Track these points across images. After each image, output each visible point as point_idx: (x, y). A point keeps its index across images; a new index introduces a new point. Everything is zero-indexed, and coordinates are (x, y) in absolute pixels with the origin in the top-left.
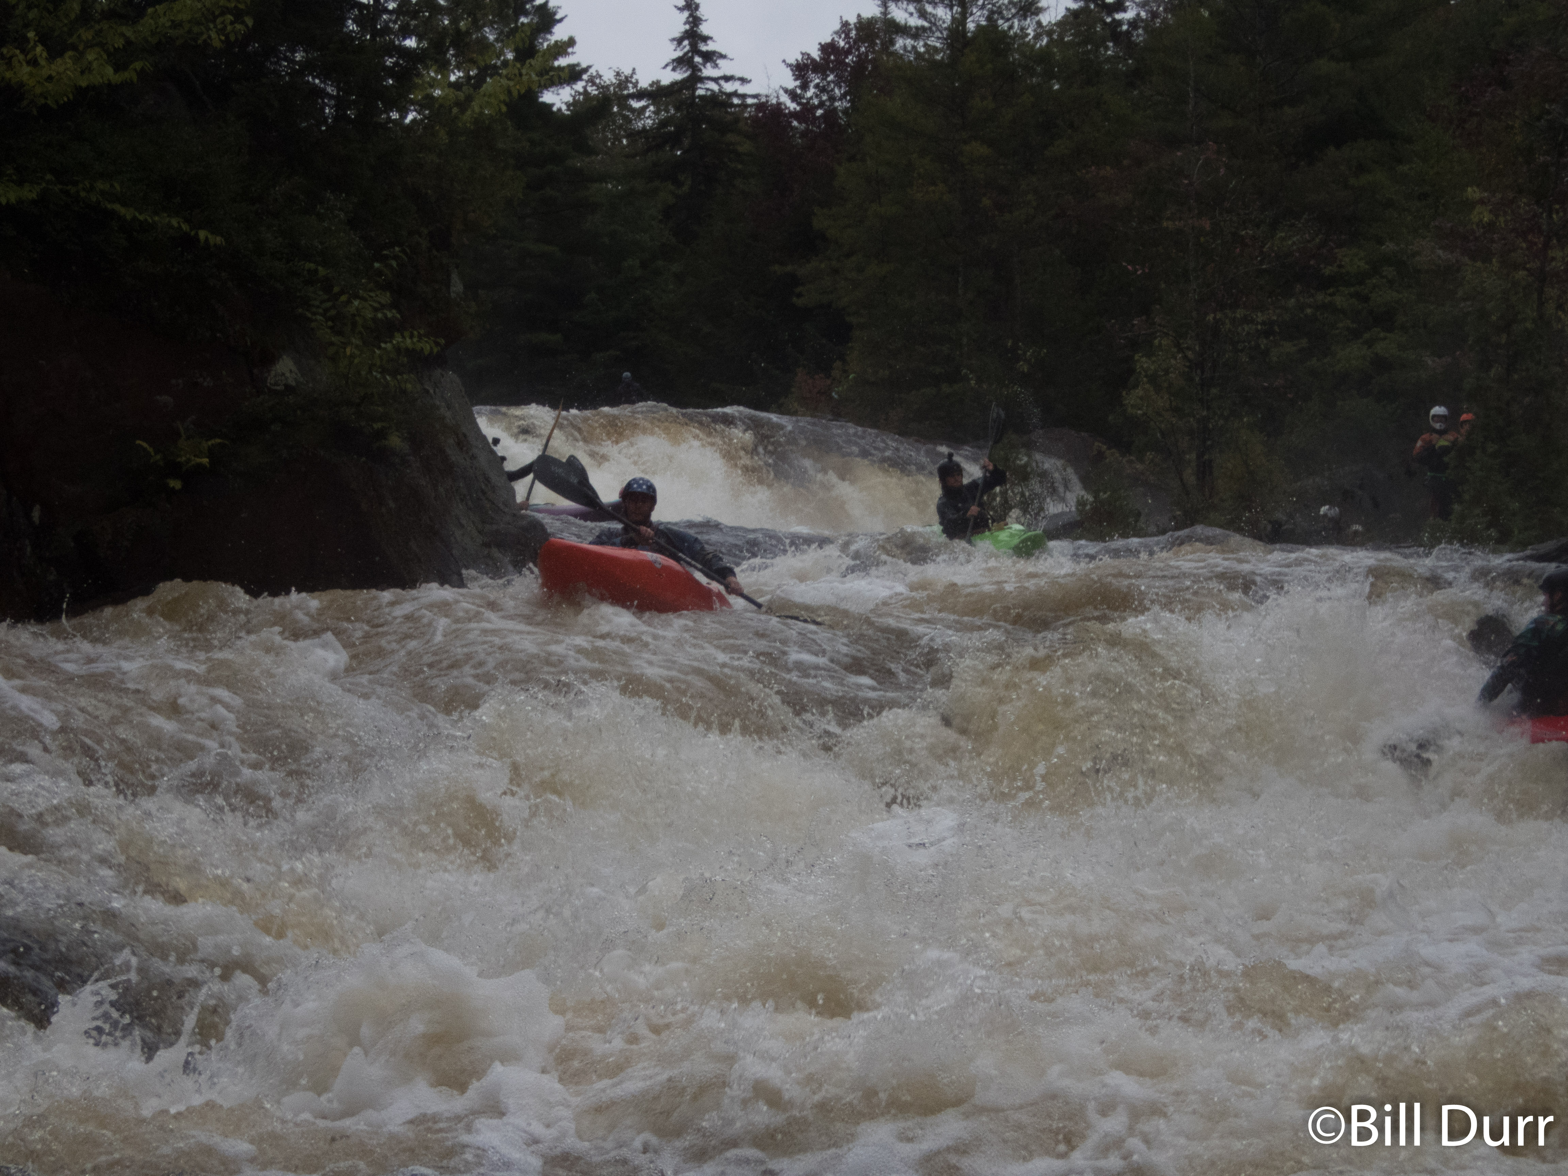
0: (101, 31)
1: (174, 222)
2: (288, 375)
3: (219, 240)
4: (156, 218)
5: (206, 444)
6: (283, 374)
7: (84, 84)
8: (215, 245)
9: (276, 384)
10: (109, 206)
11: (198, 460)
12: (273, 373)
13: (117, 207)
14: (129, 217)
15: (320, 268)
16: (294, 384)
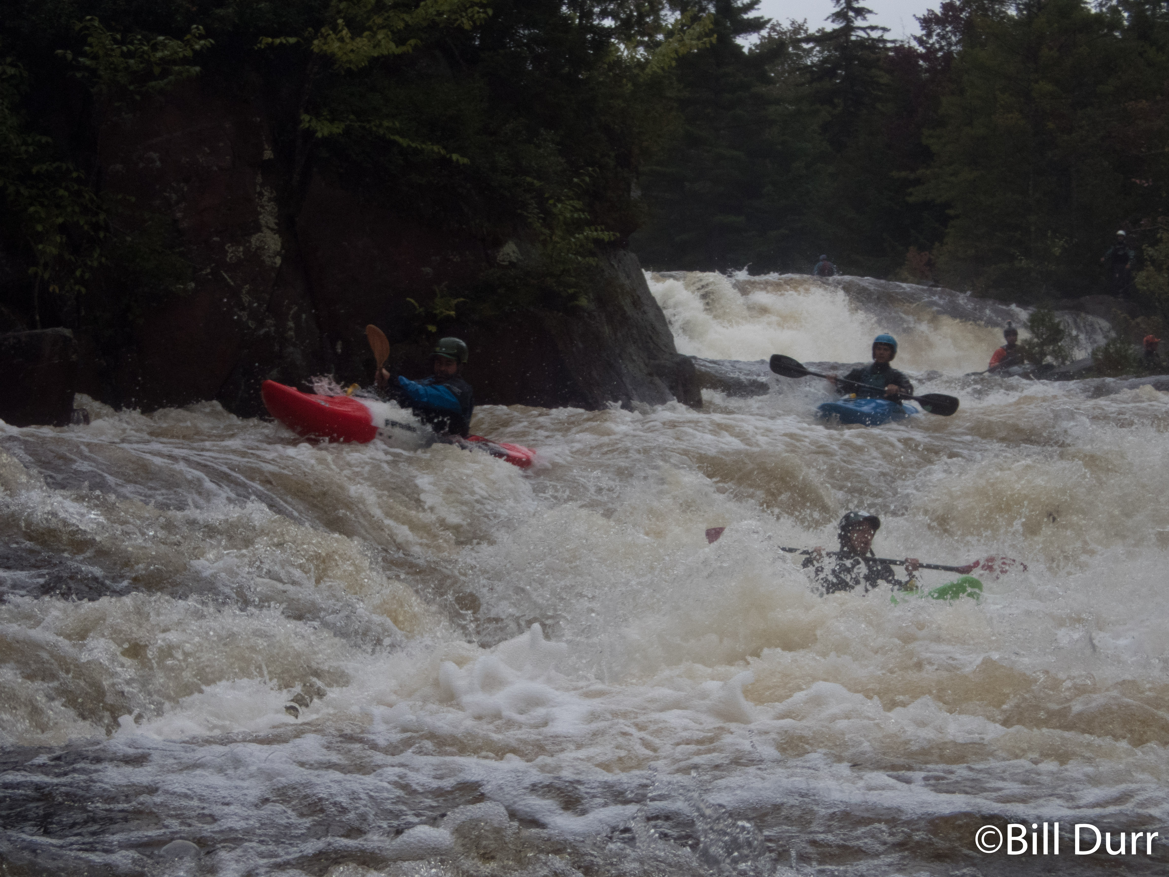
0: (389, 17)
1: (436, 148)
2: (511, 254)
3: (466, 160)
4: (424, 146)
5: (454, 302)
6: (508, 254)
7: (376, 55)
8: (464, 164)
9: (503, 261)
10: (392, 137)
11: (448, 312)
12: (501, 253)
13: (397, 138)
14: (405, 145)
15: (535, 181)
16: (515, 261)
